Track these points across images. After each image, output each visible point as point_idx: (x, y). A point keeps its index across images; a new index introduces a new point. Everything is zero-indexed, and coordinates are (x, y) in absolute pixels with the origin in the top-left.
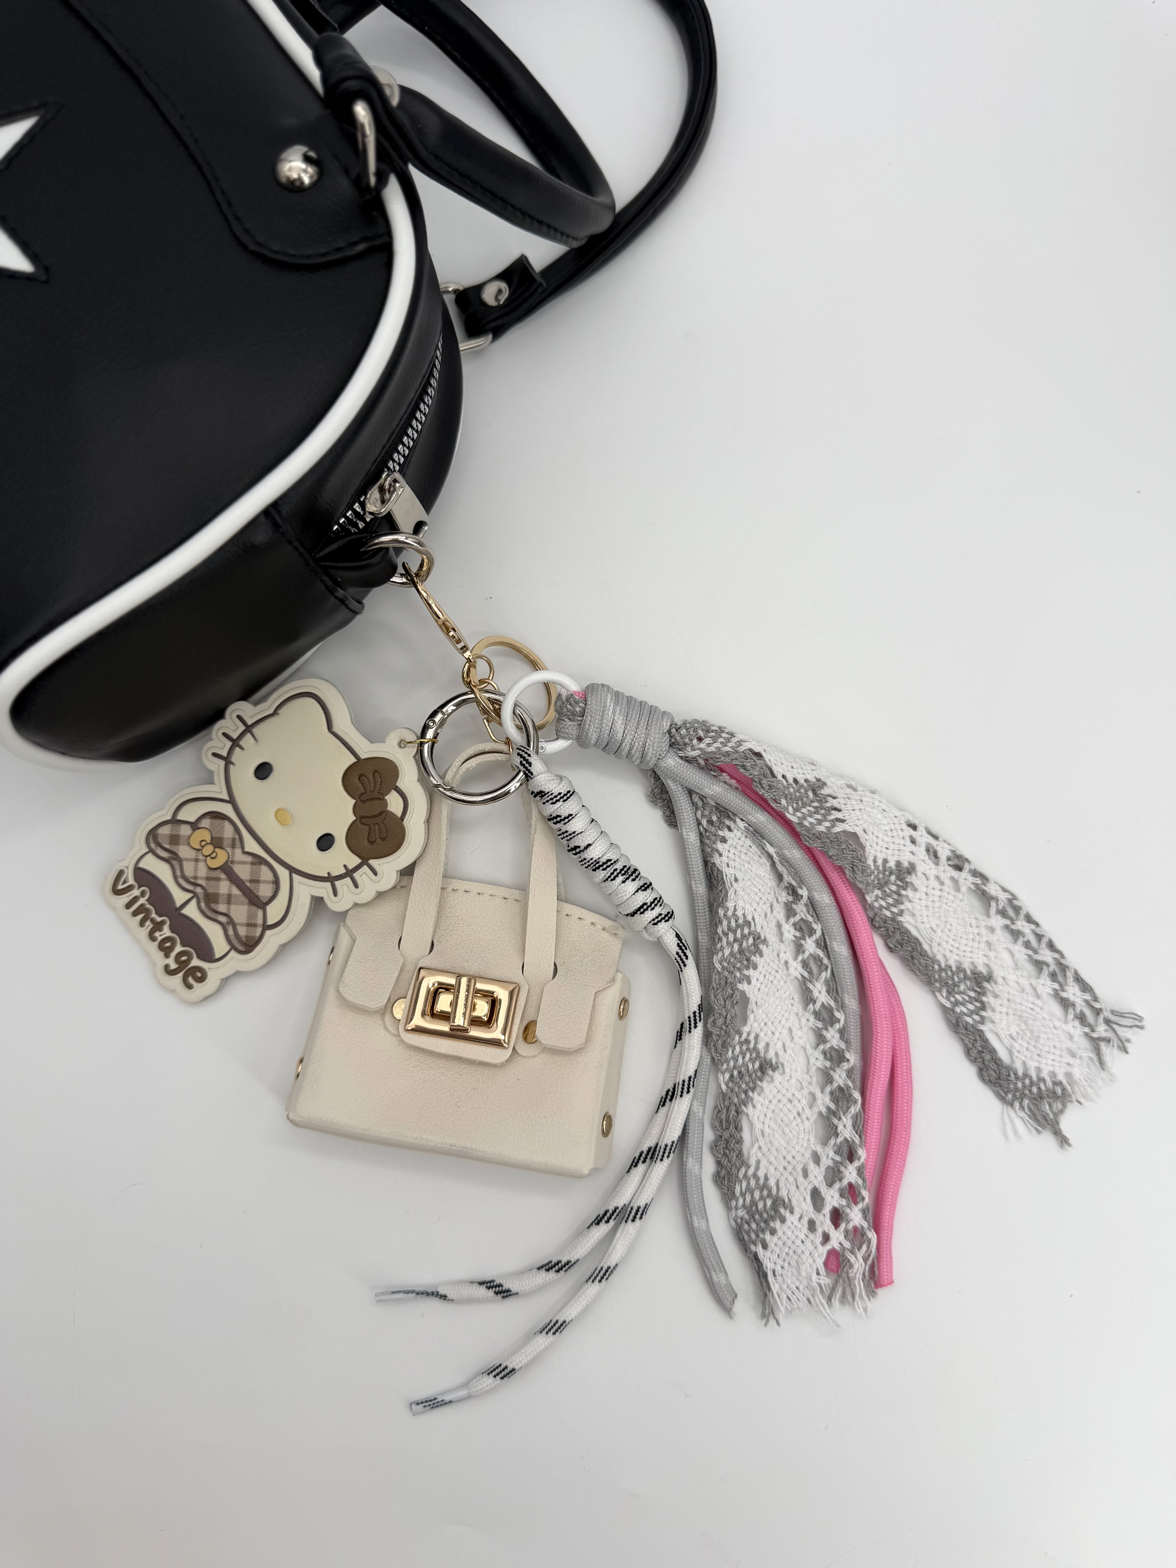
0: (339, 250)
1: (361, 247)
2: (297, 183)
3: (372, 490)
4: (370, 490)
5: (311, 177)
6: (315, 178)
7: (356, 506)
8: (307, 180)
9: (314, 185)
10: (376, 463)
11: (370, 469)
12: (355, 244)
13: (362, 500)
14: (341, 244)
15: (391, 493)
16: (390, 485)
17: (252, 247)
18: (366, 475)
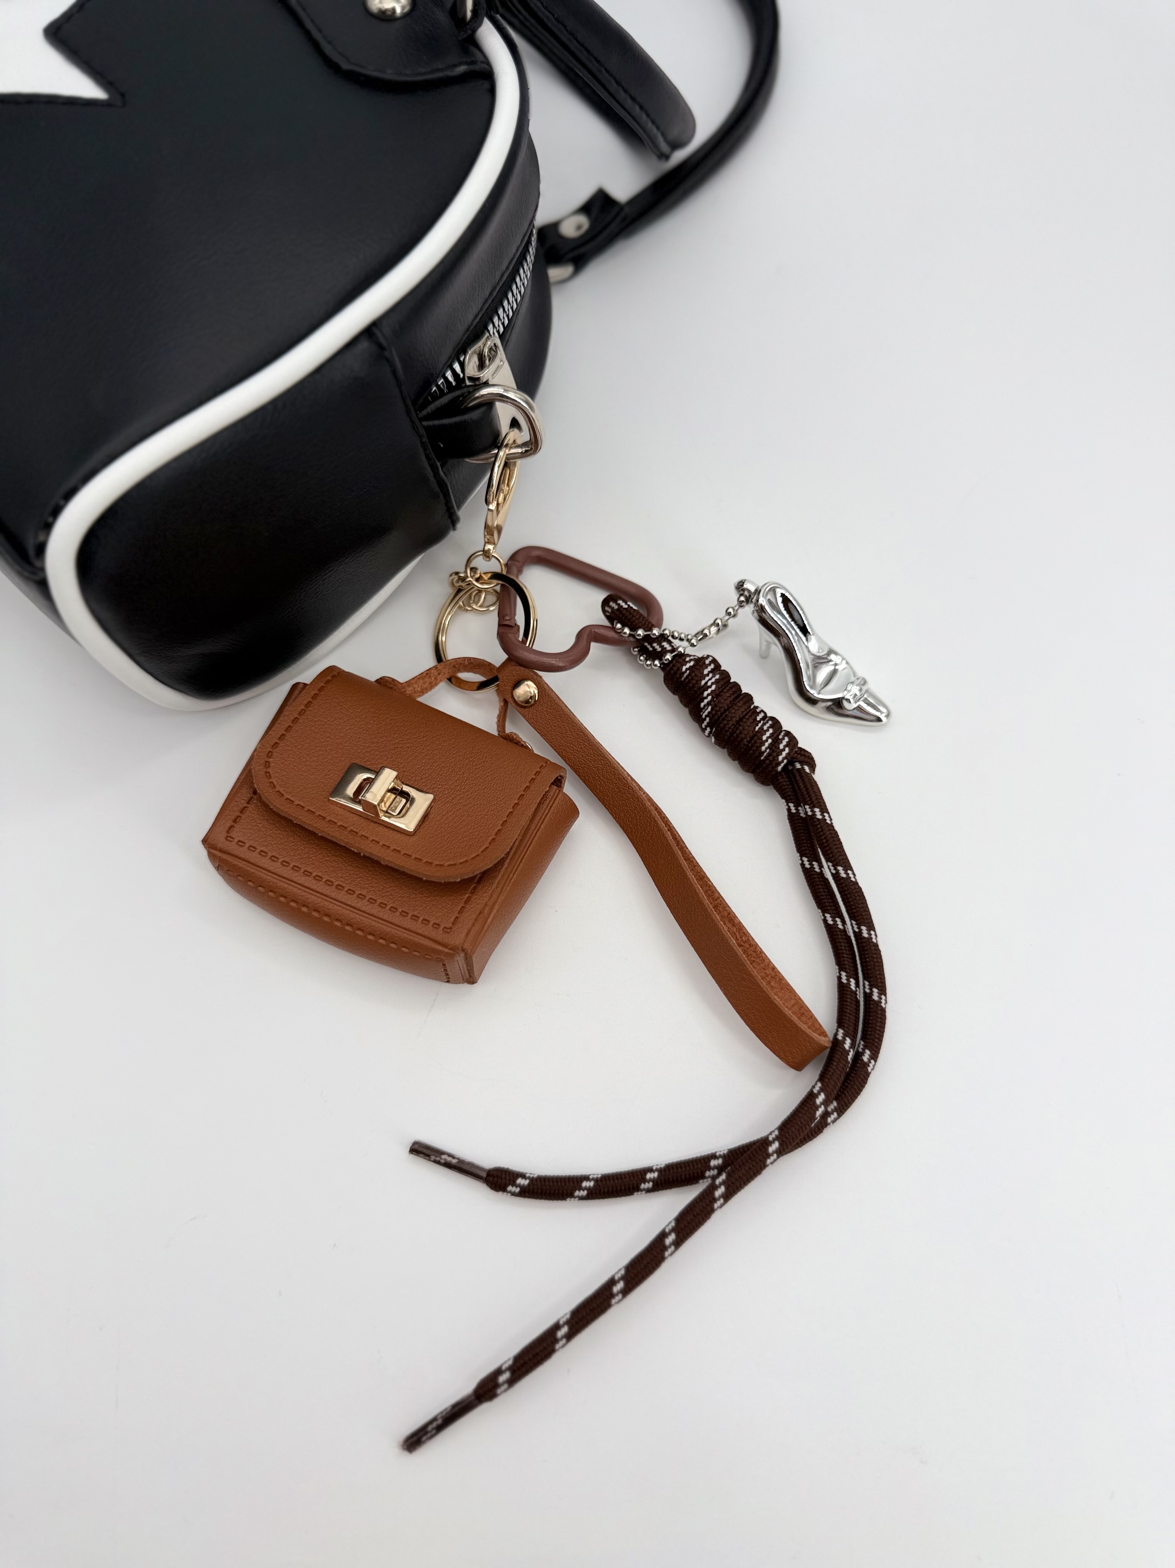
0: (438, 70)
1: (462, 69)
2: (389, 13)
3: (473, 349)
4: (470, 349)
5: (403, 8)
6: (407, 9)
7: (457, 367)
8: (399, 11)
9: (405, 16)
10: (478, 319)
11: (472, 324)
12: (455, 66)
13: (462, 359)
14: (440, 67)
15: (492, 359)
16: (490, 349)
17: (345, 66)
18: (468, 329)
